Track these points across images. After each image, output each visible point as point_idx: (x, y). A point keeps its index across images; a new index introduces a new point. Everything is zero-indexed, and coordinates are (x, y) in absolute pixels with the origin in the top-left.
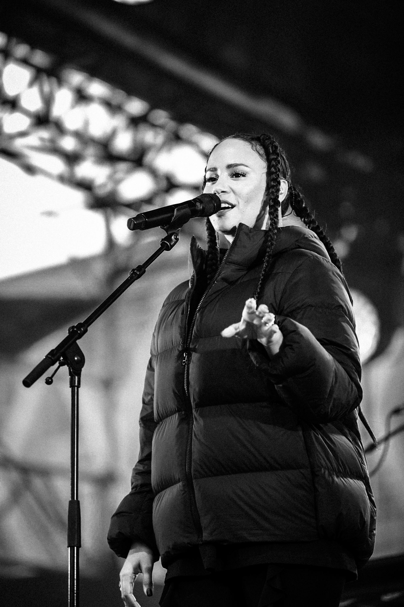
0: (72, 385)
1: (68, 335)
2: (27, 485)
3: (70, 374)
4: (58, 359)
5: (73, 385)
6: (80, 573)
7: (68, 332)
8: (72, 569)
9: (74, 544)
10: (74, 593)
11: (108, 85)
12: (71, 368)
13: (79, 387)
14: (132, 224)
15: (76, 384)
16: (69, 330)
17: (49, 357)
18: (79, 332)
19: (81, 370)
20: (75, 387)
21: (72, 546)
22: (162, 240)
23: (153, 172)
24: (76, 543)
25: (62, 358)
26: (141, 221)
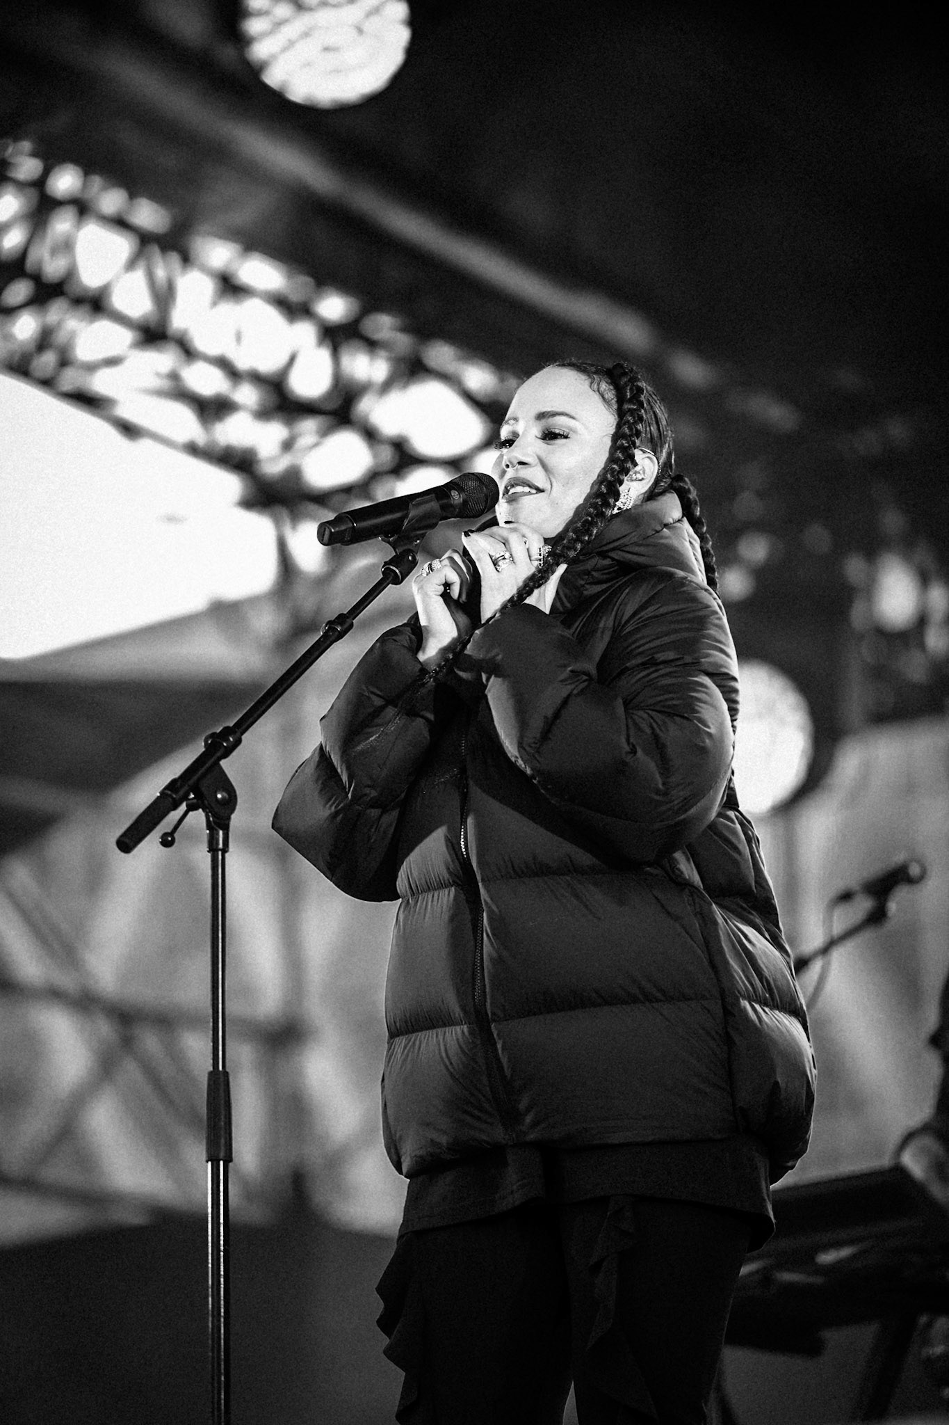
0: (213, 848)
1: (204, 750)
2: (127, 1042)
3: (209, 826)
4: (185, 798)
5: (215, 847)
6: (231, 1213)
7: (203, 744)
8: (215, 1209)
9: (218, 1154)
10: (219, 1251)
11: (281, 264)
12: (210, 814)
13: (227, 852)
14: (327, 533)
15: (221, 846)
16: (206, 741)
17: (167, 795)
18: (225, 744)
19: (229, 818)
20: (217, 851)
21: (214, 1160)
22: (386, 563)
23: (370, 435)
24: (222, 1154)
25: (192, 796)
26: (343, 528)
